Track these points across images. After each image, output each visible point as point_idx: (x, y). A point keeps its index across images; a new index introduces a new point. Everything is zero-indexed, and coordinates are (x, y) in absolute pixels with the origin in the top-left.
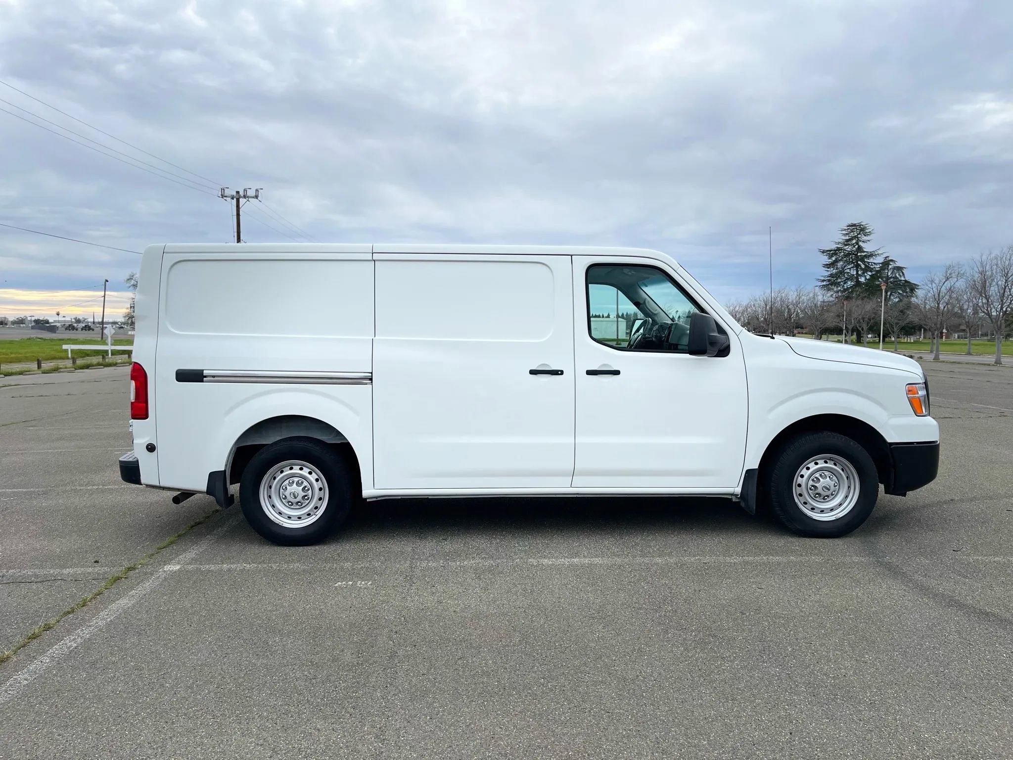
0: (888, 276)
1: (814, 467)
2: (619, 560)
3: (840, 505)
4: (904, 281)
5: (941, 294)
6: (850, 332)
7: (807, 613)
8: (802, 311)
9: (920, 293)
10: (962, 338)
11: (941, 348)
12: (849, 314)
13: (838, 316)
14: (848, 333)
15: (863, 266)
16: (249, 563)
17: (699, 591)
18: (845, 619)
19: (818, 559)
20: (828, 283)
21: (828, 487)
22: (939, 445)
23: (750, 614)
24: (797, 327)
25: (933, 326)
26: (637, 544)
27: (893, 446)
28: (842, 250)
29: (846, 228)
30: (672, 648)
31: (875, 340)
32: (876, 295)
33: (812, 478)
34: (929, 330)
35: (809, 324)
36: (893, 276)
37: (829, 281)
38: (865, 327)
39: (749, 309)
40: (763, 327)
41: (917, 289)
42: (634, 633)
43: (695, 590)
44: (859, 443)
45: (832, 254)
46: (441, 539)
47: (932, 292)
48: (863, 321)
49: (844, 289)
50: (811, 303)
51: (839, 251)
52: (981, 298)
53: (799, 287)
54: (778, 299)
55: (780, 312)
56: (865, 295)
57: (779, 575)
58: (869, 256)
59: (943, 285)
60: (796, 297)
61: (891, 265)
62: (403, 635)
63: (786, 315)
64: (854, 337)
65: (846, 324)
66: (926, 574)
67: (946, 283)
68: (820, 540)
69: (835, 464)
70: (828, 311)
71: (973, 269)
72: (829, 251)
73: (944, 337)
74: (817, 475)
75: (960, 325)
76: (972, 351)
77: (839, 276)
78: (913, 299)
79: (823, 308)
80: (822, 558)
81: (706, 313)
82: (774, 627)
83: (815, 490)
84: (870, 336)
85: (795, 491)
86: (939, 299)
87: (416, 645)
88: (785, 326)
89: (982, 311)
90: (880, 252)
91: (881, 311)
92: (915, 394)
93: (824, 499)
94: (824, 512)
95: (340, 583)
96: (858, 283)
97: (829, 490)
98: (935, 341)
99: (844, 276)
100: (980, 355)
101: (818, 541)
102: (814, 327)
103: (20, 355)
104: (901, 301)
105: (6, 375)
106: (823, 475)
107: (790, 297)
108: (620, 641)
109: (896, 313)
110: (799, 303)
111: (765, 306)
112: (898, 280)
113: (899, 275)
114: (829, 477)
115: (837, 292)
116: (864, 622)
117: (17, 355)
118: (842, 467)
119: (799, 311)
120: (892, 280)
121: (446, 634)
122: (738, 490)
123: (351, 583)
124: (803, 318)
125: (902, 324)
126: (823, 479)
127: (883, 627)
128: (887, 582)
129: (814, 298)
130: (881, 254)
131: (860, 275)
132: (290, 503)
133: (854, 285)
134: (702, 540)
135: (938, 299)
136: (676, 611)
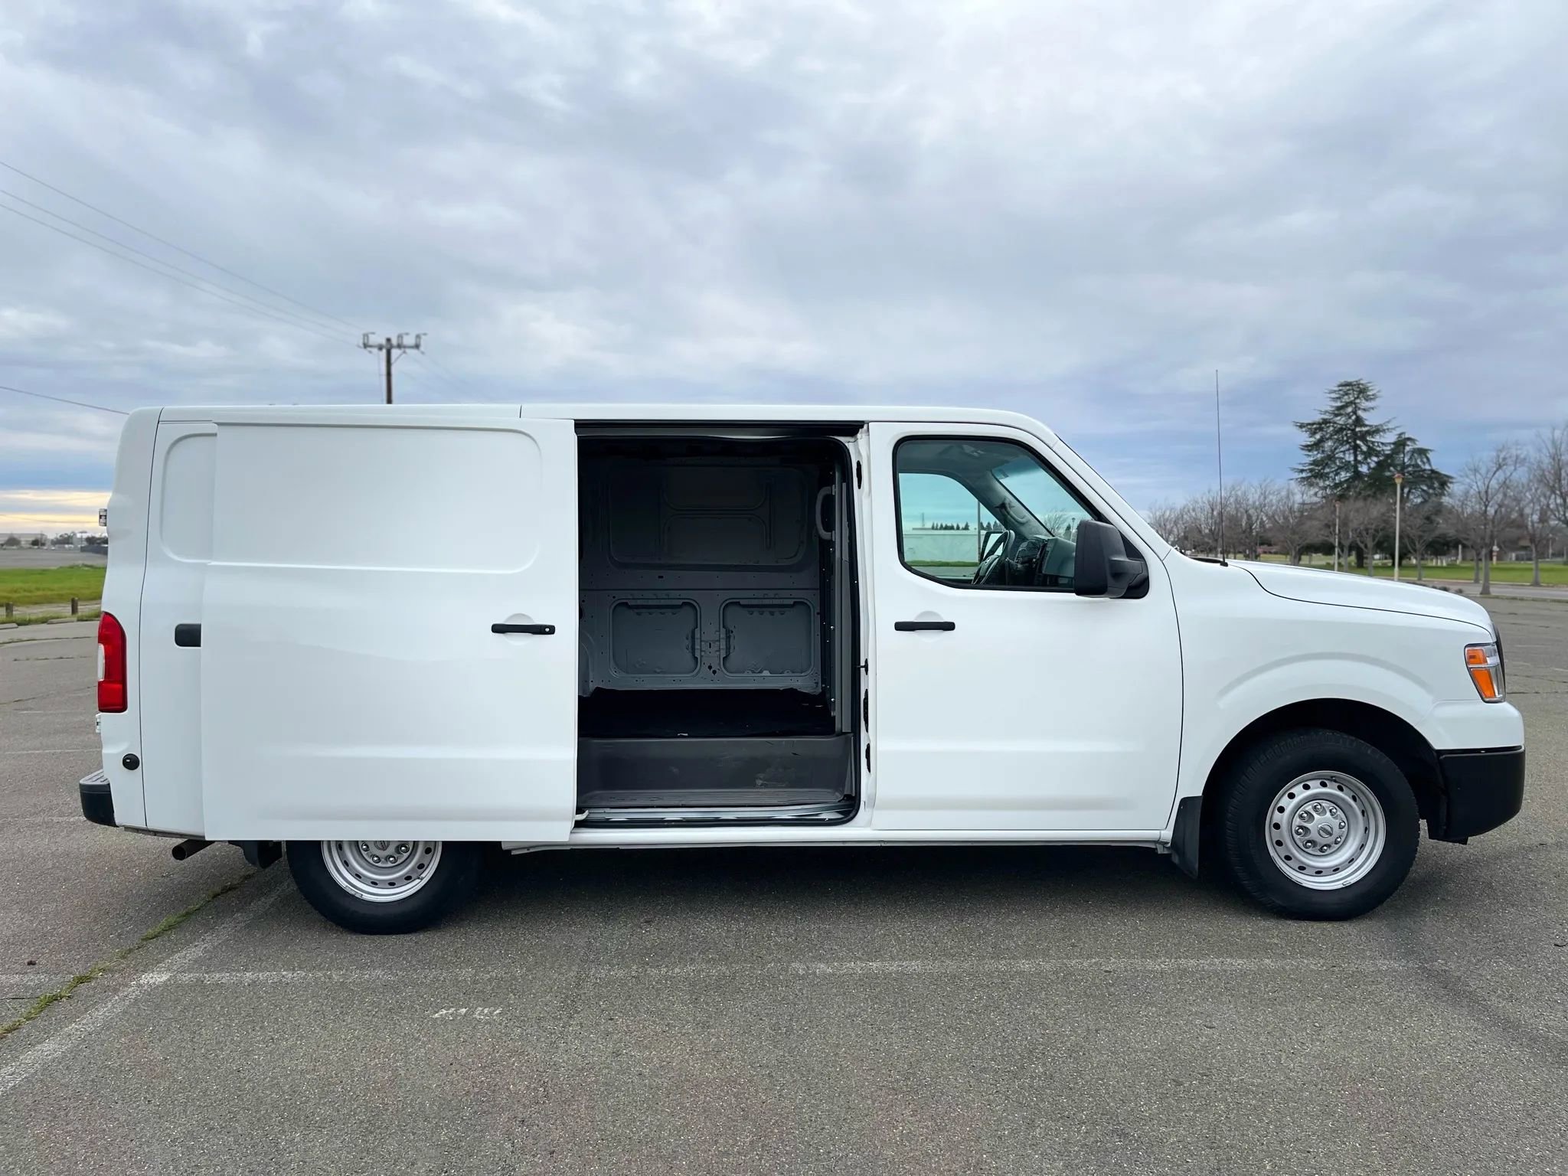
0: (1404, 463)
1: (1302, 793)
2: (951, 966)
3: (1351, 861)
4: (1429, 470)
5: (1490, 491)
6: (1346, 551)
7: (1300, 1083)
8: (1269, 518)
9: (1455, 489)
10: (1523, 560)
11: (1492, 575)
12: (1345, 523)
13: (1328, 526)
14: (1343, 551)
15: (1364, 448)
16: (294, 969)
17: (1097, 1031)
18: (1370, 1096)
19: (1313, 964)
20: (1309, 474)
21: (1329, 829)
22: (1523, 753)
23: (1191, 1084)
24: (1262, 544)
25: (1479, 541)
26: (987, 933)
27: (1444, 756)
28: (1330, 423)
29: (1337, 389)
30: (1041, 1161)
31: (1385, 564)
32: (1386, 492)
33: (1300, 812)
34: (1472, 547)
35: (1282, 539)
36: (1413, 463)
37: (1311, 470)
38: (1370, 544)
39: (1185, 516)
40: (1208, 543)
41: (1451, 483)
42: (971, 1126)
43: (1088, 1030)
44: (1381, 751)
45: (1316, 429)
46: (642, 920)
47: (1475, 487)
48: (1367, 534)
49: (1336, 484)
50: (1283, 506)
51: (1326, 424)
52: (1553, 496)
53: (1265, 481)
54: (1232, 500)
55: (1234, 520)
56: (1369, 493)
57: (1244, 997)
58: (1374, 432)
59: (1493, 476)
60: (1260, 497)
61: (1408, 445)
62: (535, 1128)
63: (1244, 524)
64: (1353, 558)
65: (1340, 539)
66: (1511, 996)
67: (1498, 473)
68: (1316, 925)
69: (1340, 789)
70: (1310, 518)
71: (1540, 450)
72: (1309, 424)
73: (1495, 558)
74: (1309, 807)
75: (1519, 539)
76: (1541, 580)
77: (1327, 464)
78: (1445, 500)
79: (1302, 512)
80: (1322, 961)
81: (1107, 521)
82: (1237, 1114)
83: (1305, 835)
84: (1377, 556)
85: (1270, 836)
86: (1487, 500)
87: (553, 1152)
88: (1242, 541)
89: (1555, 516)
90: (1390, 426)
91: (1395, 518)
92: (1480, 663)
93: (1321, 850)
94: (1322, 874)
95: (445, 1012)
96: (1357, 475)
97: (1331, 834)
98: (1482, 564)
99: (1335, 463)
100: (1552, 587)
101: (1312, 927)
102: (1289, 542)
103: (49, 593)
104: (1425, 501)
105: (19, 625)
106: (1319, 807)
107: (1250, 497)
108: (942, 1144)
109: (1419, 522)
110: (1265, 506)
111: (1210, 511)
112: (1419, 469)
113: (1422, 461)
114: (1331, 811)
115: (1325, 488)
116: (1406, 1102)
117: (45, 593)
118: (1352, 794)
119: (1265, 519)
120: (1410, 469)
121: (615, 1126)
122: (1167, 834)
123: (464, 1010)
124: (1270, 529)
125: (1428, 537)
126: (1319, 814)
127: (1442, 1112)
128: (1443, 1012)
129: (1288, 497)
130: (1392, 429)
131: (1360, 462)
132: (376, 859)
133: (1350, 477)
134: (1104, 924)
135: (1485, 497)
136: (1051, 1077)
